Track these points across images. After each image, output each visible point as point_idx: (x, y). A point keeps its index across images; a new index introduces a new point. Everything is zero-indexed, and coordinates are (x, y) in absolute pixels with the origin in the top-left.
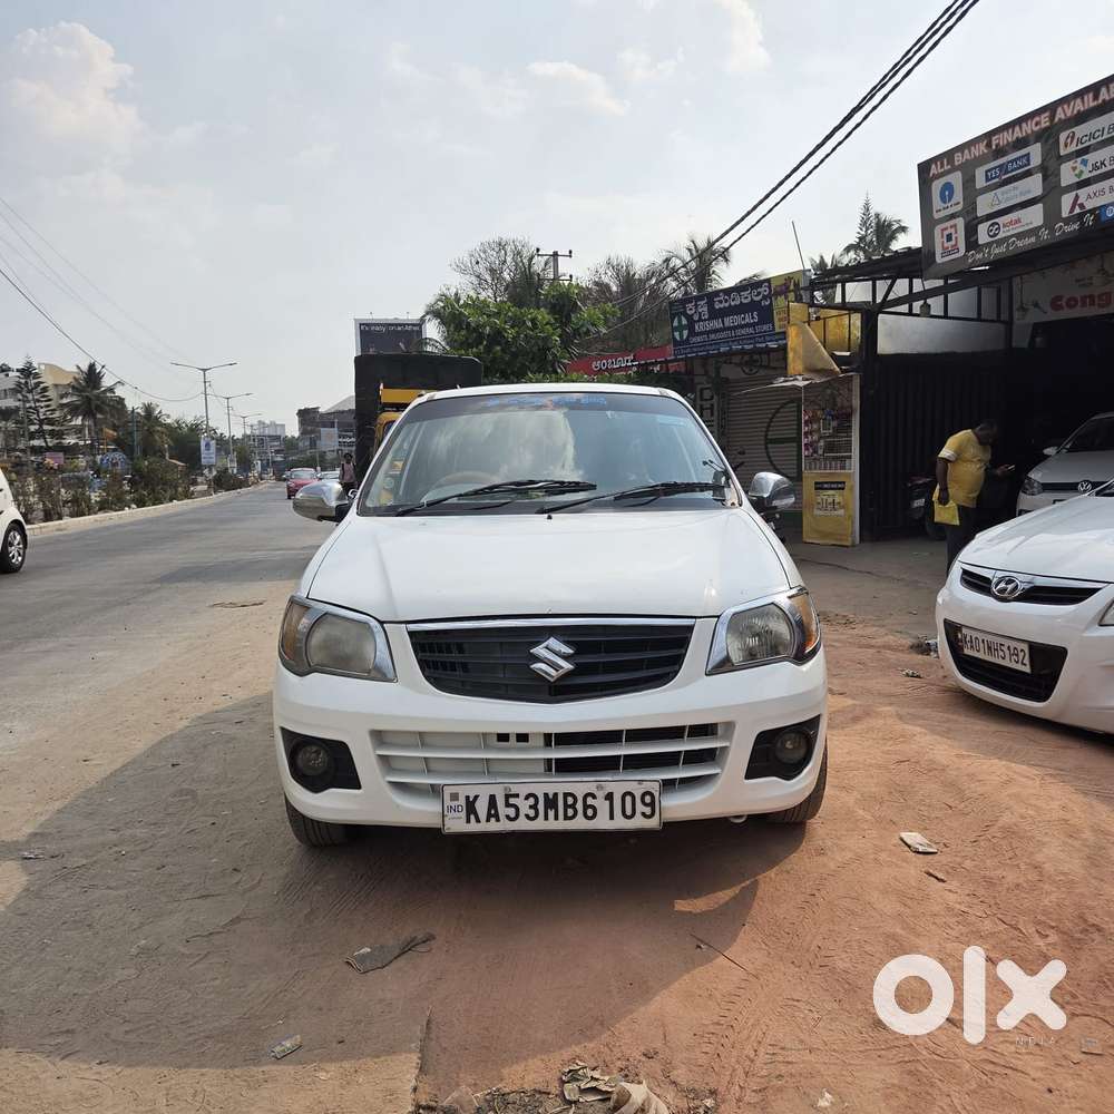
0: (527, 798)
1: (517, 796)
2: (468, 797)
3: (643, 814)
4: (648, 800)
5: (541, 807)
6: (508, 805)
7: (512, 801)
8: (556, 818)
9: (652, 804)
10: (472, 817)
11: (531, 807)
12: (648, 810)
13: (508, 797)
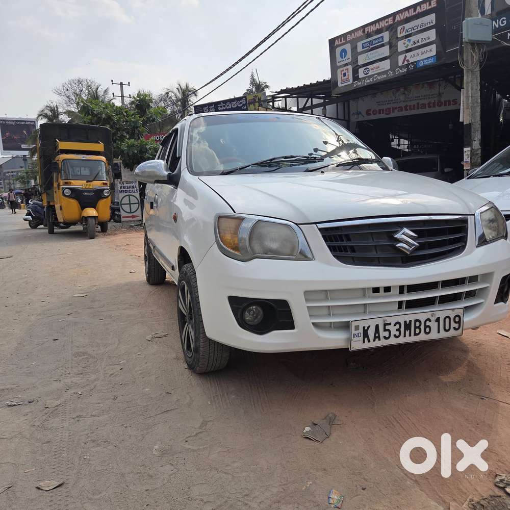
0: (395, 325)
1: (390, 324)
2: (364, 327)
3: (454, 328)
4: (457, 319)
5: (402, 330)
6: (385, 330)
7: (387, 327)
8: (410, 335)
9: (459, 322)
10: (366, 339)
11: (397, 330)
12: (457, 326)
13: (385, 325)
